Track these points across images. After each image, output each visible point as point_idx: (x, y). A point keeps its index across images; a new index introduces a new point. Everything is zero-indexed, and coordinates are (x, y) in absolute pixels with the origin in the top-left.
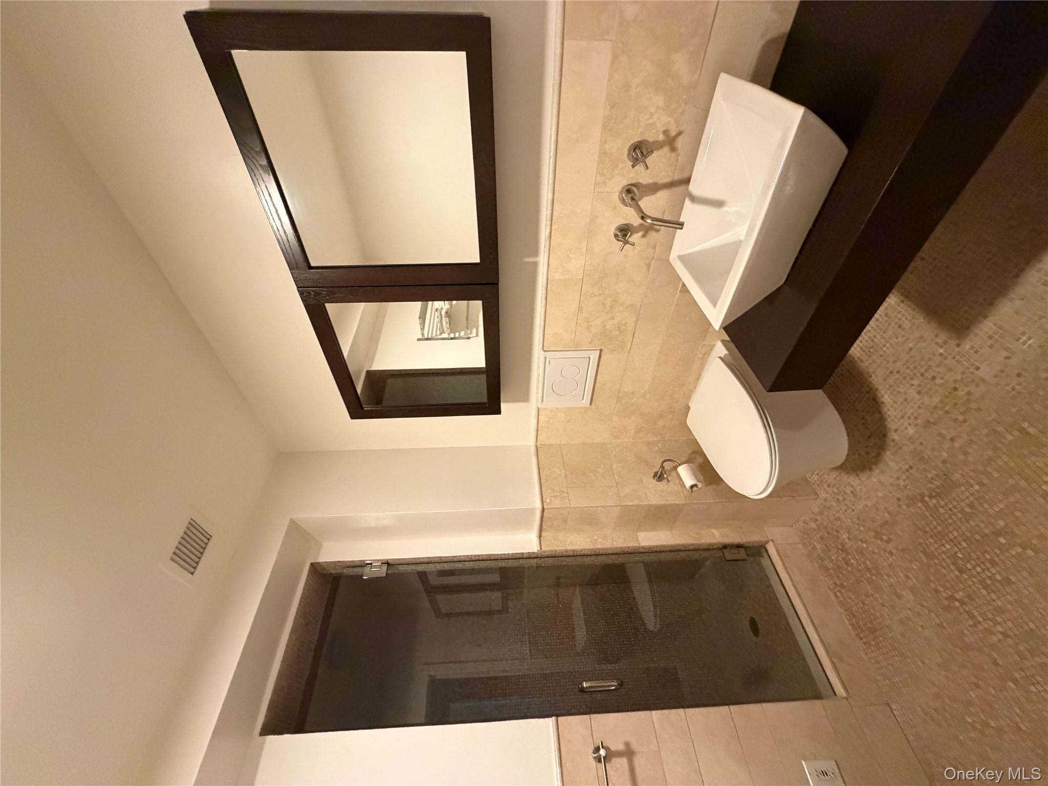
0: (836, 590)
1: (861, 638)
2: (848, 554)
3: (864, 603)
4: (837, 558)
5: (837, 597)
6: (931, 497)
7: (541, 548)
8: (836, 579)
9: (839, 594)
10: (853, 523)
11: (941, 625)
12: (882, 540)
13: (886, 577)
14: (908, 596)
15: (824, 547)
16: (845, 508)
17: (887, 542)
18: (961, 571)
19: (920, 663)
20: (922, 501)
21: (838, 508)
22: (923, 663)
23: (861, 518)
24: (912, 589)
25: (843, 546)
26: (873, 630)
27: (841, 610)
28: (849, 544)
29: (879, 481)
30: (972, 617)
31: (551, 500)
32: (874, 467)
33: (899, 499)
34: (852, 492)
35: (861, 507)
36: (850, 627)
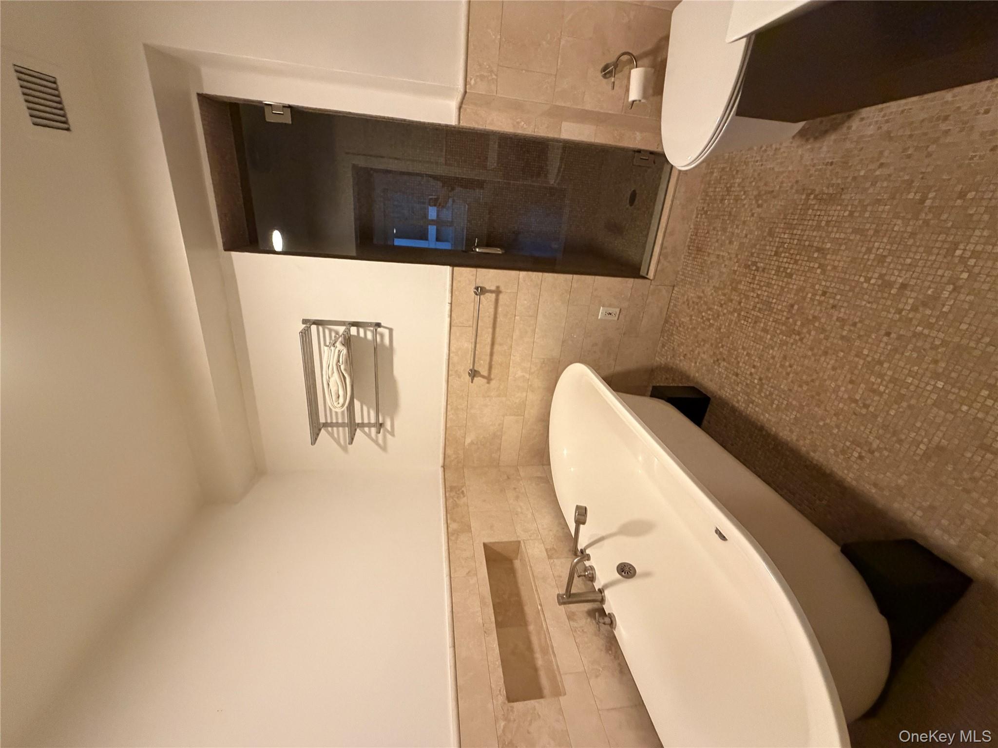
0: (700, 213)
1: (689, 249)
2: (728, 195)
3: (708, 232)
4: (719, 192)
5: (697, 217)
6: (815, 197)
7: (459, 123)
8: (706, 205)
9: (699, 216)
10: (753, 175)
11: (735, 272)
12: (757, 201)
13: (735, 227)
14: (736, 244)
15: (719, 177)
16: (759, 159)
17: (759, 206)
18: (776, 254)
19: (706, 280)
20: (808, 195)
21: (755, 155)
22: (708, 281)
23: (761, 175)
24: (742, 244)
25: (731, 187)
26: (699, 250)
27: (692, 226)
28: (736, 188)
29: (802, 157)
30: (754, 279)
31: (476, 83)
32: (811, 140)
33: (797, 182)
34: (776, 149)
35: (768, 167)
36: (688, 240)
